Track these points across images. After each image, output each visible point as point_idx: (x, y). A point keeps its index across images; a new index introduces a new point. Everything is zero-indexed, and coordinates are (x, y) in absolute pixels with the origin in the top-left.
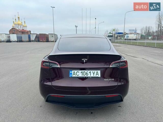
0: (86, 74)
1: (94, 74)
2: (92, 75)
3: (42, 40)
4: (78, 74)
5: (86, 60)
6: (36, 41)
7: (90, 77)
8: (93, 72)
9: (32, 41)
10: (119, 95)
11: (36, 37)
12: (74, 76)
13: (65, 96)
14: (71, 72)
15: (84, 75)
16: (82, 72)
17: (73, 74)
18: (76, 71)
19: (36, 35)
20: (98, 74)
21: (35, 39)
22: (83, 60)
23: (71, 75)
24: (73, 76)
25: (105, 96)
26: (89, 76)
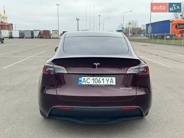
0: (99, 81)
1: (108, 81)
2: (106, 83)
3: (45, 37)
4: (88, 81)
5: (98, 65)
6: (39, 38)
7: (103, 85)
8: (106, 79)
9: (36, 37)
10: (138, 108)
11: (39, 33)
12: (84, 83)
13: (73, 108)
14: (80, 79)
15: (96, 82)
16: (94, 79)
17: (83, 81)
18: (86, 78)
19: (39, 31)
20: (113, 82)
21: (38, 36)
22: (94, 64)
23: (81, 83)
24: (82, 84)
25: (120, 108)
26: (102, 83)
